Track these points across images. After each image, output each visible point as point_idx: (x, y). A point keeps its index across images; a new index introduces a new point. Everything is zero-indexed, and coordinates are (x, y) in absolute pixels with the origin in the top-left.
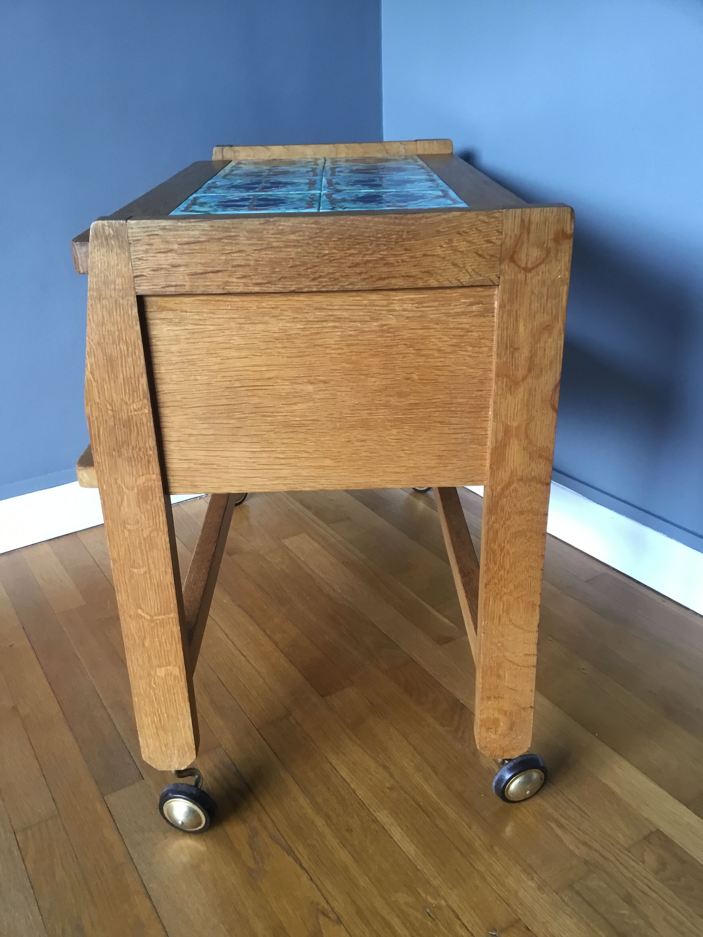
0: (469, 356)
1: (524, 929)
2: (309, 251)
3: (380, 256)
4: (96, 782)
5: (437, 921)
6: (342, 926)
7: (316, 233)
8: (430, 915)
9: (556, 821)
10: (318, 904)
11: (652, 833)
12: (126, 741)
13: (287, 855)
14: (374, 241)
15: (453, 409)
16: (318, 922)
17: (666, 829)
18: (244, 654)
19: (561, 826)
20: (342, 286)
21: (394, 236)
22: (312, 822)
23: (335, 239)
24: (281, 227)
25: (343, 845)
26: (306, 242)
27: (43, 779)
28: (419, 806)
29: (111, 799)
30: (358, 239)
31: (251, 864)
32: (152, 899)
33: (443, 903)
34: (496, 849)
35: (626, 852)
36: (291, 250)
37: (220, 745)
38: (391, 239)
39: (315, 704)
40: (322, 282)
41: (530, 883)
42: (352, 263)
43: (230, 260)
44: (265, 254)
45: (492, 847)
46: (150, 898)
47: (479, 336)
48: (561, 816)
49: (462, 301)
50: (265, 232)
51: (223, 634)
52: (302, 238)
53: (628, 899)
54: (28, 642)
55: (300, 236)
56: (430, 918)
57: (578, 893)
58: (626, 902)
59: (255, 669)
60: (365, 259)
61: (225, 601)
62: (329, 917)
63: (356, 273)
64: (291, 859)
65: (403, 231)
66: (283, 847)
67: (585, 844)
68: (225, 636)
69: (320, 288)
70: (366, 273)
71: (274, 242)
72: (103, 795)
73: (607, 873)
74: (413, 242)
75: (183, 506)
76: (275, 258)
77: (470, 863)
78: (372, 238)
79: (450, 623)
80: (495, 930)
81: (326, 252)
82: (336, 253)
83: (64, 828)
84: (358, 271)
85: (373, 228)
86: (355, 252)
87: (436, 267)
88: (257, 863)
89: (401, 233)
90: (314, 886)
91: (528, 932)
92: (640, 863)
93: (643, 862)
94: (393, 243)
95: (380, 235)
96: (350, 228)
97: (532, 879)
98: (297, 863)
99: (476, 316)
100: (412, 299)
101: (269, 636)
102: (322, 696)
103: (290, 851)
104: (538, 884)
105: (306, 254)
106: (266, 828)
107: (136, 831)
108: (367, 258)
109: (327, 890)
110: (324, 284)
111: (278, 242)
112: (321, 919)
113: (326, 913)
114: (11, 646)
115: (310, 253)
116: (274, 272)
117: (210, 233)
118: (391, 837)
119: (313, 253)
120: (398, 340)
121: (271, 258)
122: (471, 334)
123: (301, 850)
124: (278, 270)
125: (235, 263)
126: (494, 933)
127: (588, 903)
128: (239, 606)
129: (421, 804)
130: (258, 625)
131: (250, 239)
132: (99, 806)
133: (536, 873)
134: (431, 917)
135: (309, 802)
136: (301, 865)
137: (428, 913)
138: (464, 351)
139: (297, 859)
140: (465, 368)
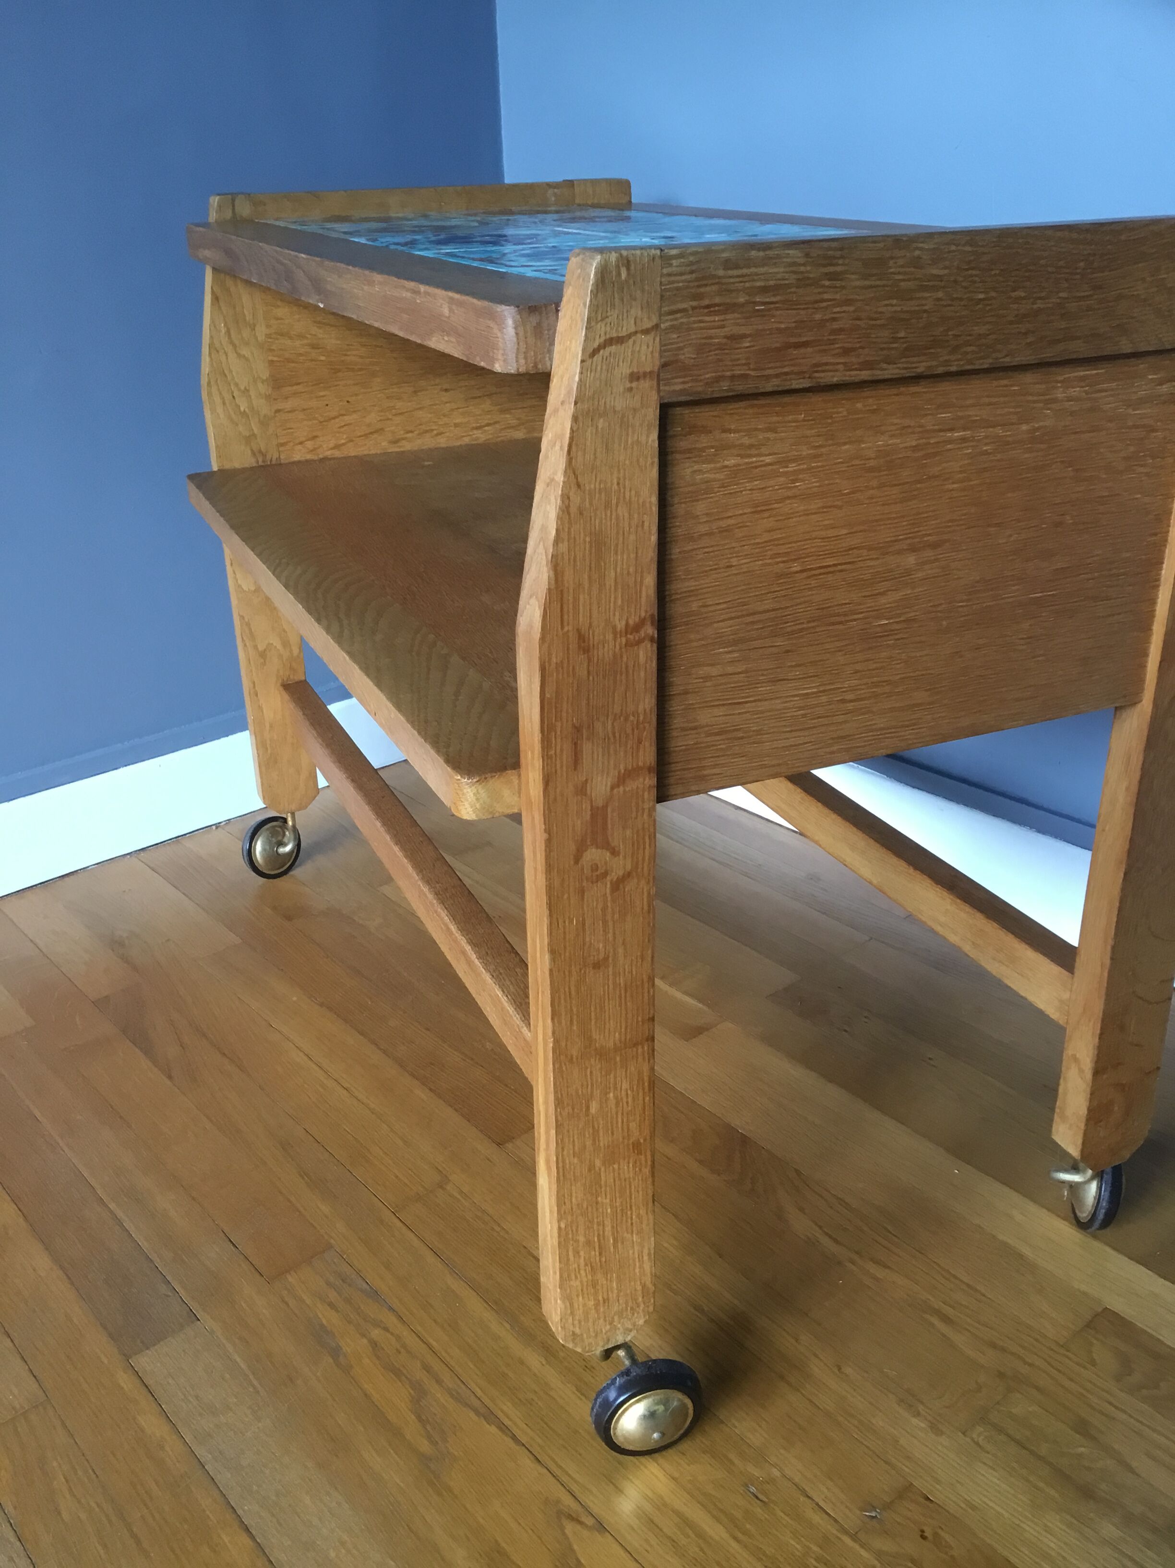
0: (1147, 474)
1: (923, 1501)
2: (955, 296)
3: (1058, 301)
4: (110, 1335)
5: (772, 1505)
6: (607, 1534)
7: (970, 262)
8: (757, 1498)
9: (938, 1313)
10: (558, 1502)
11: (1097, 1315)
12: (154, 1257)
13: (485, 1423)
14: (1053, 273)
15: (1114, 571)
16: (564, 1534)
17: (1117, 1305)
18: (346, 1085)
19: (946, 1319)
20: (997, 359)
21: (1082, 264)
22: (522, 1362)
23: (997, 272)
24: (917, 253)
25: (582, 1394)
26: (952, 279)
27: (9, 1340)
29: (145, 1361)
30: (1030, 271)
31: (425, 1446)
32: (254, 1532)
33: (776, 1473)
34: (848, 1370)
35: (1062, 1351)
36: (929, 295)
37: (330, 1247)
38: (1076, 268)
39: (488, 1159)
40: (967, 353)
41: (915, 1421)
42: (1016, 316)
43: (827, 320)
44: (887, 305)
45: (839, 1369)
46: (247, 1530)
47: (1165, 438)
48: (944, 1303)
49: (1150, 377)
50: (891, 263)
51: (301, 1054)
52: (946, 271)
53: (1083, 1428)
55: (945, 268)
56: (758, 1502)
57: (1001, 1430)
58: (1079, 1433)
59: (370, 1109)
60: (1035, 306)
61: (295, 999)
62: (581, 1523)
63: (1019, 333)
64: (493, 1429)
65: (1095, 255)
66: (477, 1412)
67: (993, 1346)
68: (305, 1058)
69: (963, 365)
70: (1033, 332)
71: (904, 280)
72: (127, 1357)
73: (1037, 1388)
74: (1106, 273)
75: (188, 844)
76: (902, 311)
77: (808, 1399)
78: (1050, 269)
79: (695, 1003)
80: (874, 1508)
81: (981, 296)
82: (994, 298)
83: (63, 1424)
84: (1023, 331)
85: (1054, 248)
86: (1023, 294)
87: (1133, 318)
88: (434, 1443)
89: (1091, 258)
90: (545, 1471)
91: (928, 1503)
92: (1089, 1366)
93: (1093, 1363)
94: (1078, 277)
95: (1061, 263)
96: (1019, 250)
97: (918, 1414)
98: (507, 1435)
99: (1164, 403)
100: (1082, 379)
101: (385, 1052)
102: (499, 1144)
103: (490, 1416)
104: (930, 1421)
105: (950, 302)
106: (439, 1381)
107: (201, 1415)
108: (1039, 305)
109: (569, 1475)
110: (969, 357)
111: (909, 280)
112: (570, 1528)
113: (574, 1515)
115: (957, 298)
116: (895, 339)
117: (802, 269)
119: (961, 299)
120: (1053, 454)
121: (895, 312)
122: (1155, 434)
123: (507, 1410)
124: (902, 334)
125: (836, 325)
126: (873, 1514)
127: (1018, 1443)
128: (322, 1005)
130: (362, 1033)
131: (865, 277)
133: (922, 1403)
134: (761, 1501)
135: (508, 1326)
136: (514, 1438)
137: (753, 1494)
138: (1142, 466)
139: (504, 1428)
140: (1139, 496)
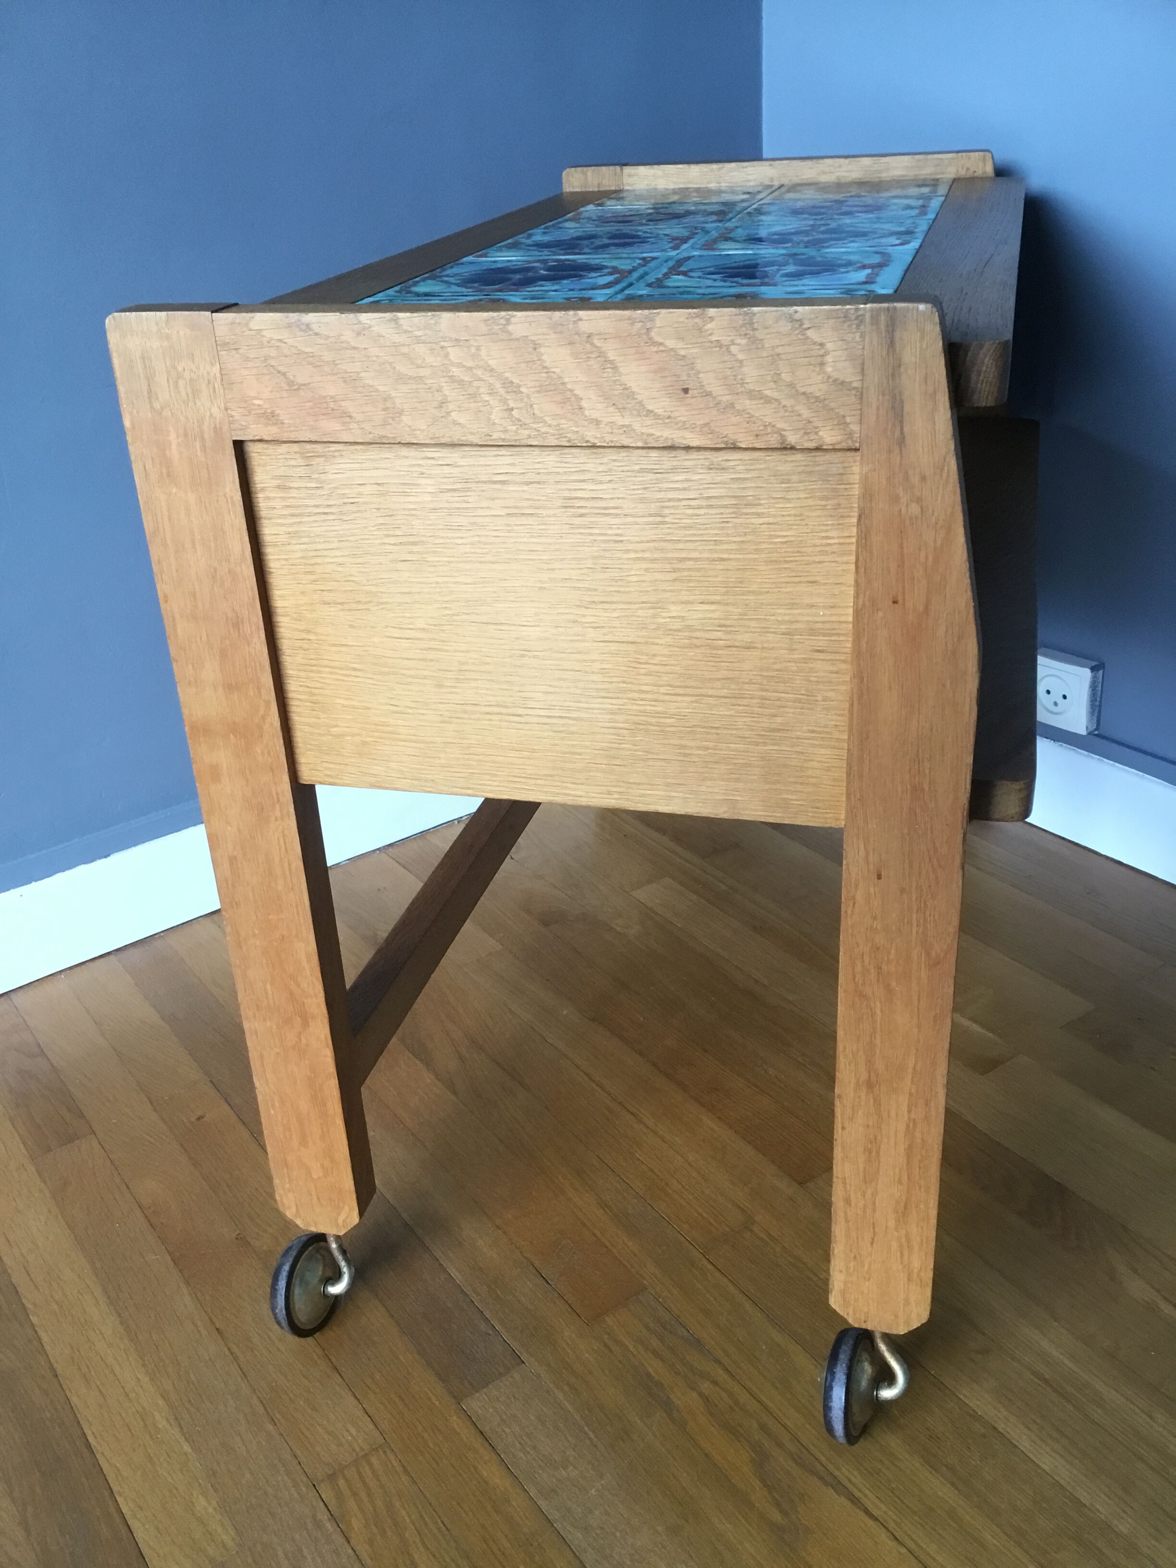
4: (438, 1374)
12: (469, 1291)
13: (834, 1493)
25: (932, 1467)
28: (1046, 1381)
29: (476, 1405)
37: (643, 1288)
39: (791, 1199)
51: (581, 1073)
54: (228, 1108)
61: (565, 1012)
66: (822, 1479)
68: (586, 1077)
72: (457, 1400)
79: (983, 1031)
83: (406, 1470)
88: (785, 1513)
90: (903, 1549)
98: (858, 1508)
101: (666, 1075)
102: (801, 1184)
103: (838, 1486)
106: (780, 1445)
107: (541, 1468)
114: (199, 1119)
118: (1015, 1446)
123: (857, 1481)
128: (593, 1020)
129: (1047, 1377)
130: (640, 1054)
132: (455, 1421)
136: (867, 1512)
139: (855, 1501)
